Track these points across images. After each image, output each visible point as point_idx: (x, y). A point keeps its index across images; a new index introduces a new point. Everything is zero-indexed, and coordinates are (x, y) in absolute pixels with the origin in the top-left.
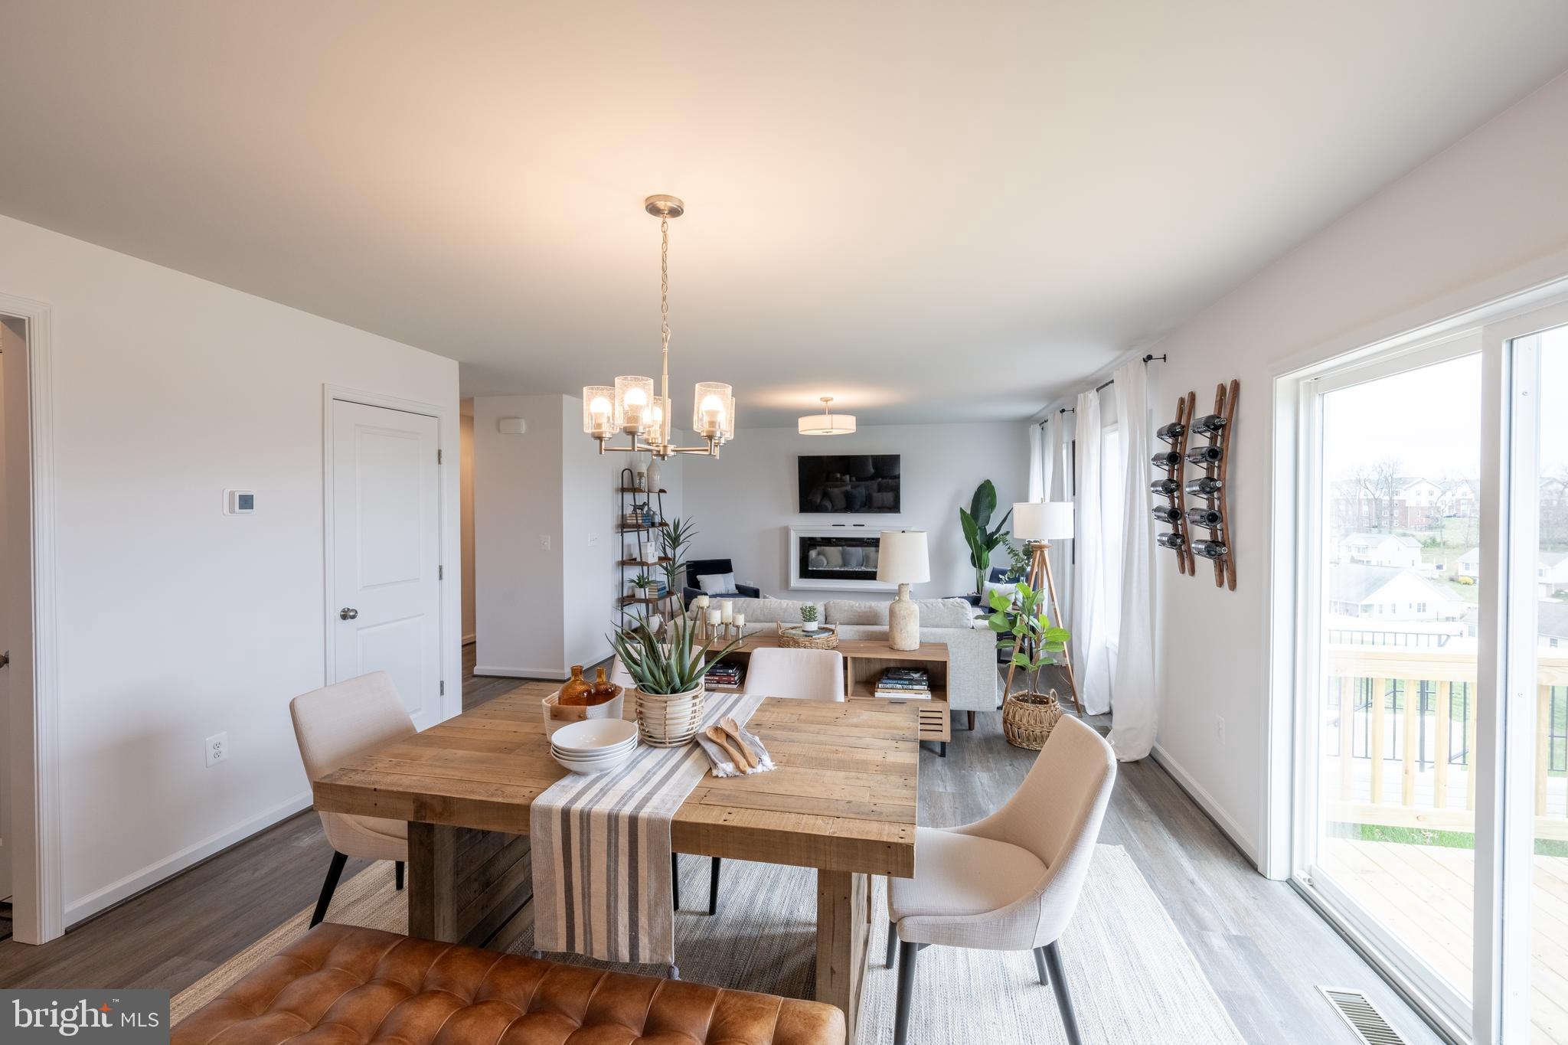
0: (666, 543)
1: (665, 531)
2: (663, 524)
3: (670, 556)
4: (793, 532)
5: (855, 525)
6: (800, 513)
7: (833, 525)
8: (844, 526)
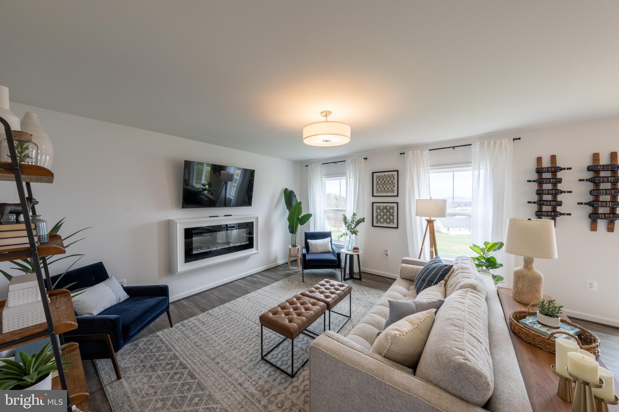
4: (178, 225)
5: (225, 216)
6: (182, 208)
7: (210, 217)
8: (218, 216)
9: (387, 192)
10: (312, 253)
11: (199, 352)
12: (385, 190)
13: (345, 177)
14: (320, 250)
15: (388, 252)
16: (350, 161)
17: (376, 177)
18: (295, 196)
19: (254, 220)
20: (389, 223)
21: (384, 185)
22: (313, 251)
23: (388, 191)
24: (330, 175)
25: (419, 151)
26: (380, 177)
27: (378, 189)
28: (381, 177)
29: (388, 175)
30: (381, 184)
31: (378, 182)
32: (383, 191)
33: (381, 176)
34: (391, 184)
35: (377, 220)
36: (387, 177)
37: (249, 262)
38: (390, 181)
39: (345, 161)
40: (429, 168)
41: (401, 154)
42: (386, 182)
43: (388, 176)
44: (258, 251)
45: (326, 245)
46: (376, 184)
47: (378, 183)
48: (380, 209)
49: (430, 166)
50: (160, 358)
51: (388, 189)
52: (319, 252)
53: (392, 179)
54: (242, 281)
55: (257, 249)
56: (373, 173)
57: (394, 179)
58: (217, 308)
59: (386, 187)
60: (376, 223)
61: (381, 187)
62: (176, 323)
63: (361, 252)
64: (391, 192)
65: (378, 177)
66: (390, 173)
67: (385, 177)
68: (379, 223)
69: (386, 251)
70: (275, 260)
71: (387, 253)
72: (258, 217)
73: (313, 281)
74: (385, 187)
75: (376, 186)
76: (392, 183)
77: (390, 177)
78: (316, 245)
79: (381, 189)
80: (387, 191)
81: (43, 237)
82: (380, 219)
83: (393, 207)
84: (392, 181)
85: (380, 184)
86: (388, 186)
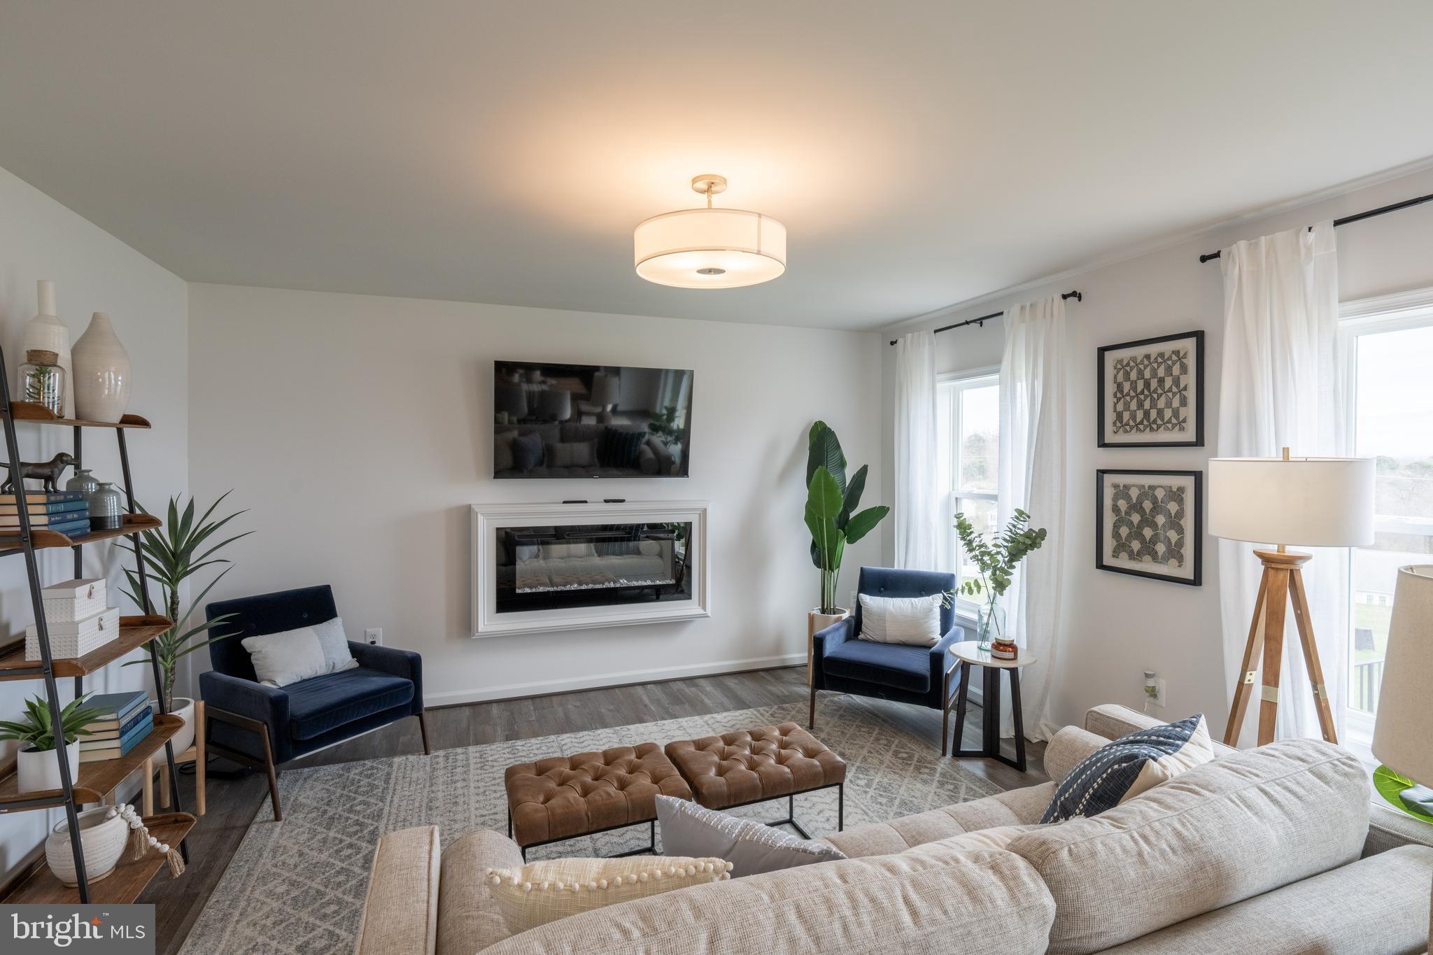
0: (148, 569)
1: (143, 539)
2: (135, 520)
3: (160, 609)
4: (480, 518)
5: (606, 501)
6: (494, 478)
7: (564, 502)
8: (586, 502)
9: (1155, 426)
10: (866, 641)
11: (421, 820)
12: (1148, 421)
13: (996, 377)
14: (893, 633)
15: (1162, 685)
16: (1016, 309)
17: (1115, 368)
18: (838, 447)
19: (694, 519)
20: (1165, 560)
21: (1146, 397)
22: (871, 633)
23: (1159, 422)
24: (966, 368)
25: (1280, 237)
26: (1128, 364)
27: (1119, 416)
28: (1132, 364)
29: (1161, 355)
30: (1132, 394)
31: (1120, 387)
32: (1141, 422)
33: (1134, 359)
34: (1170, 395)
35: (1115, 543)
36: (1155, 365)
37: (686, 637)
38: (1168, 382)
39: (1001, 313)
40: (1336, 307)
41: (1204, 259)
42: (1154, 384)
43: (1160, 360)
44: (705, 611)
45: (918, 620)
46: (1115, 395)
47: (1122, 392)
48: (1127, 497)
49: (1340, 301)
50: (356, 808)
51: (1160, 413)
52: (889, 639)
53: (1176, 370)
54: (656, 690)
55: (703, 604)
56: (1102, 351)
57: (1184, 369)
58: (539, 738)
59: (1154, 404)
60: (1114, 556)
61: (1134, 406)
62: (437, 749)
63: (1022, 661)
64: (1174, 426)
65: (1121, 366)
66: (1167, 347)
67: (1146, 362)
68: (1124, 555)
69: (1147, 676)
70: (778, 648)
71: (1151, 683)
72: (705, 509)
73: (842, 732)
74: (1147, 405)
75: (1115, 405)
76: (1175, 389)
77: (1170, 362)
78: (881, 617)
79: (1133, 417)
80: (1155, 421)
81: (113, 520)
82: (1130, 537)
83: (1181, 490)
84: (1177, 382)
85: (1128, 394)
86: (1161, 403)
